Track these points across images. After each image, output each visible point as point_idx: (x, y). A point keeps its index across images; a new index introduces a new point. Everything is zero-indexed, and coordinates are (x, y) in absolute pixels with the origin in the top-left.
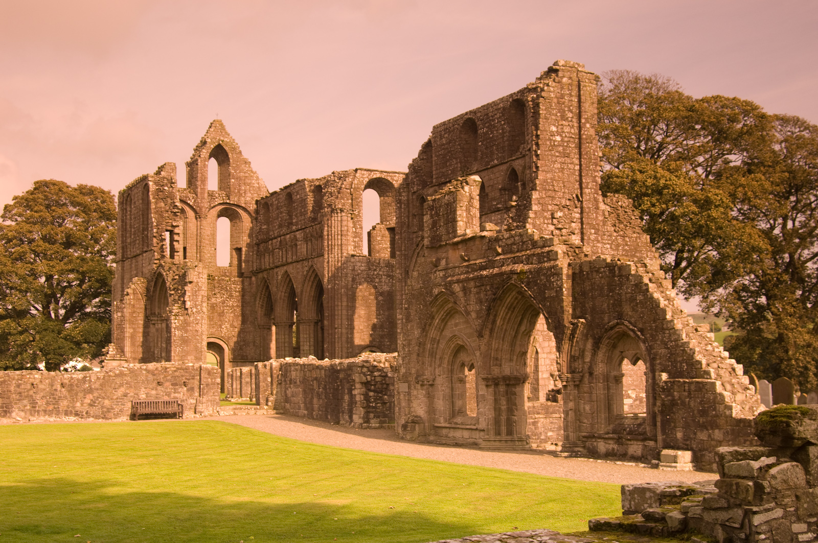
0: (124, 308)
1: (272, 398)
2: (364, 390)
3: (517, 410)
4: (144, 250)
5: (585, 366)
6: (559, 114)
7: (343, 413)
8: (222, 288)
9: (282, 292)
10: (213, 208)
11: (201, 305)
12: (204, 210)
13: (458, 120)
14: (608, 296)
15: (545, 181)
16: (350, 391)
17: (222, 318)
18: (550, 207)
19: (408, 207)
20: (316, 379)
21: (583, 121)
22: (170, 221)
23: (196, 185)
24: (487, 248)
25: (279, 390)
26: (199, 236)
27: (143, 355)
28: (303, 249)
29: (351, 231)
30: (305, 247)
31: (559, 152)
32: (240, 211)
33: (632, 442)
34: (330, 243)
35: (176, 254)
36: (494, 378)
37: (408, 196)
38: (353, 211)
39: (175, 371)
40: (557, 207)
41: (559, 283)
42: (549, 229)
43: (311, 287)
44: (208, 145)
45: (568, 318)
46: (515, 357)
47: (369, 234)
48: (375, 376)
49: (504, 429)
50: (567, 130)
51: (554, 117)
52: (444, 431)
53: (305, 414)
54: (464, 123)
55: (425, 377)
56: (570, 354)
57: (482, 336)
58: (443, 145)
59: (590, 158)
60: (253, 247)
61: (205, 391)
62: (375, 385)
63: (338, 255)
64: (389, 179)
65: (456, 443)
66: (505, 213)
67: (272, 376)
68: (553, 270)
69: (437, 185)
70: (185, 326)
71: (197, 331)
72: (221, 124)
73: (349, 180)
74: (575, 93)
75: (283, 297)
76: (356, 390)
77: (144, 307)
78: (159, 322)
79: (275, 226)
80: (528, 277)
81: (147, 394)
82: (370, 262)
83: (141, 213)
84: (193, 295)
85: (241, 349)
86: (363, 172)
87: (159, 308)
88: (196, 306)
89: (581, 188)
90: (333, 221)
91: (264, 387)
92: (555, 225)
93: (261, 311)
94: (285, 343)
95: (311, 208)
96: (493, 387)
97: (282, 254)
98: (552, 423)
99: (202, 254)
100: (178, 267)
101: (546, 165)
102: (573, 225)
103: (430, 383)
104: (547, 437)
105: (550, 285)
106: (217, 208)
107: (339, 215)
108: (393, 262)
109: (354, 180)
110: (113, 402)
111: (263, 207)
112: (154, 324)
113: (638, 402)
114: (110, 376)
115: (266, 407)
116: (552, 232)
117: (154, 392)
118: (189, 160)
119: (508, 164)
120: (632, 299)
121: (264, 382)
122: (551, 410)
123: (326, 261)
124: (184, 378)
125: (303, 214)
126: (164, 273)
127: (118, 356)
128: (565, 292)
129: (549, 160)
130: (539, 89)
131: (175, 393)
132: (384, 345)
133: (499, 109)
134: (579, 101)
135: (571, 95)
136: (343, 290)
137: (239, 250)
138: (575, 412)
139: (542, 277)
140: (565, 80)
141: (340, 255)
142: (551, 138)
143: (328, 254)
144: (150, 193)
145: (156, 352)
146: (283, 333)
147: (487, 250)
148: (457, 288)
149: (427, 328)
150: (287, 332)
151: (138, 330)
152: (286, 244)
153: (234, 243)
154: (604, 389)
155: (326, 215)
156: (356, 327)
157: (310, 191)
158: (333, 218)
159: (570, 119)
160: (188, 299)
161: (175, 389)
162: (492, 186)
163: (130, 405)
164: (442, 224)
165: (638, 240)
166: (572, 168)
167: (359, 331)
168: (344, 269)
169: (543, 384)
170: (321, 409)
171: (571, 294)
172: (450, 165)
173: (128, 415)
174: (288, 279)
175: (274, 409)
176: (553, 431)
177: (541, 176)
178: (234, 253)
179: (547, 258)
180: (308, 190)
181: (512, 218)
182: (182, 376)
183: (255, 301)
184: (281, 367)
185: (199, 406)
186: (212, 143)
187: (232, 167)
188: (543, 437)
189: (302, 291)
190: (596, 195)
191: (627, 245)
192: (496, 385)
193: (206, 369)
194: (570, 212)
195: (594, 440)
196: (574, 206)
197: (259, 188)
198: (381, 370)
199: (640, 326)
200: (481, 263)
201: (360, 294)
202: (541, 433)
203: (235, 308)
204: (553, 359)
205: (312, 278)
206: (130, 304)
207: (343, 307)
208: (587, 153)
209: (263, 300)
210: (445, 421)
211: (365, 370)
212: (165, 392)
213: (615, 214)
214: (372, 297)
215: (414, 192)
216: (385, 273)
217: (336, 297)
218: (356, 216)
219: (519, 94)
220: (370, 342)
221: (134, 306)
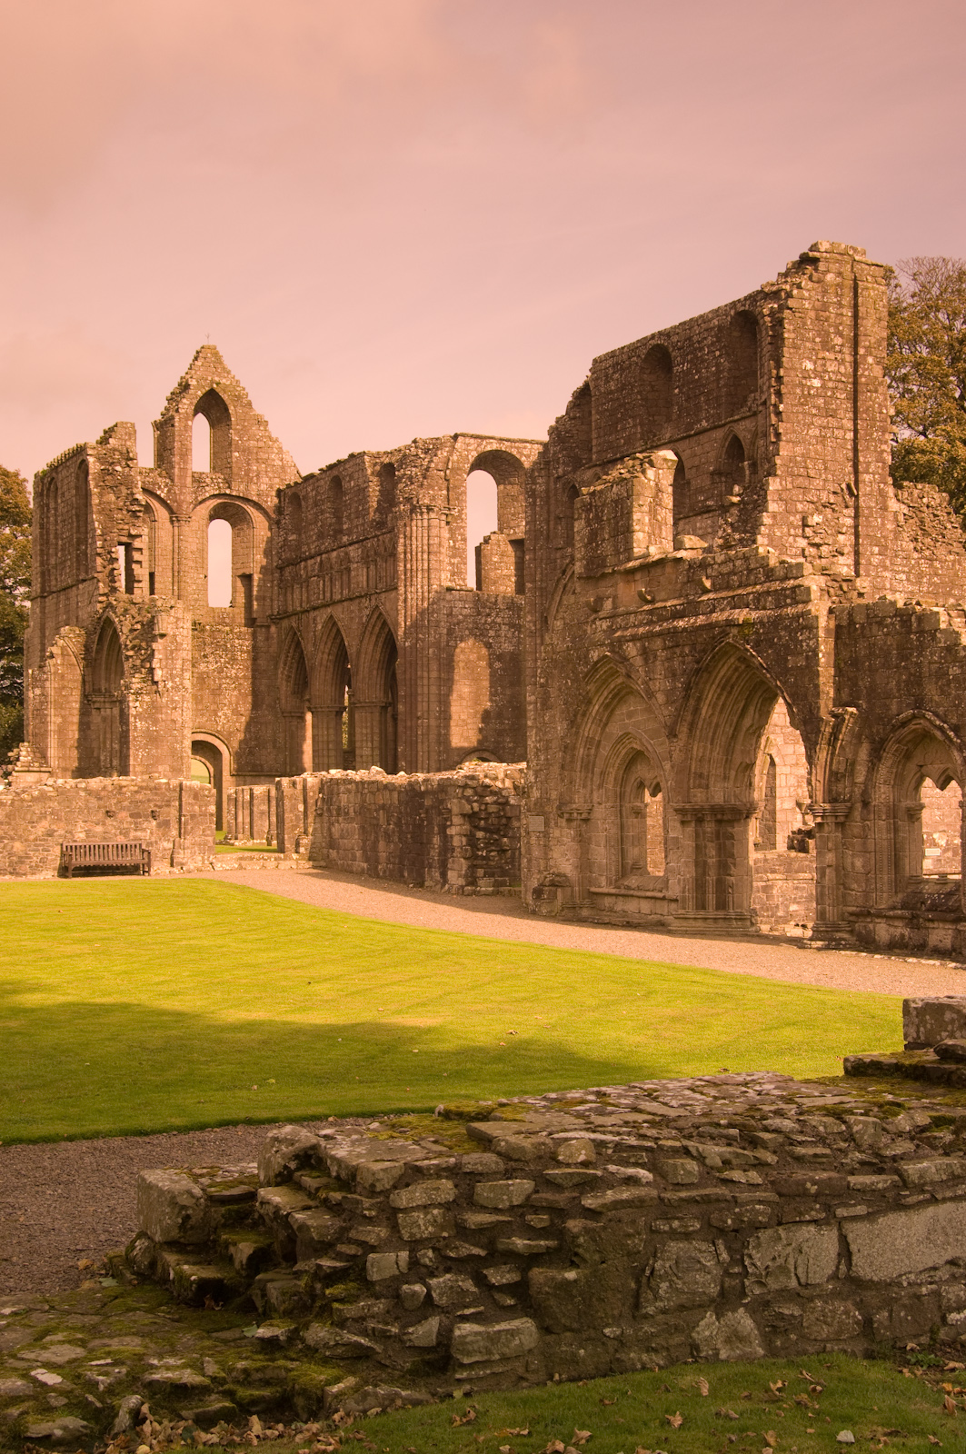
0: (47, 680)
1: (305, 841)
2: (467, 827)
3: (735, 865)
4: (81, 578)
5: (856, 789)
6: (818, 340)
7: (430, 867)
8: (218, 646)
9: (323, 653)
10: (201, 503)
11: (182, 678)
12: (185, 506)
13: (637, 348)
14: (897, 667)
15: (792, 459)
16: (443, 828)
17: (217, 699)
18: (800, 507)
19: (548, 503)
20: (383, 807)
21: (862, 351)
22: (126, 527)
23: (171, 463)
24: (685, 580)
25: (318, 825)
26: (177, 554)
27: (80, 764)
28: (360, 576)
29: (446, 545)
30: (365, 574)
31: (818, 408)
32: (250, 509)
33: (936, 925)
34: (409, 566)
35: (136, 585)
36: (695, 810)
37: (547, 483)
38: (449, 509)
39: (136, 792)
40: (811, 506)
41: (811, 643)
42: (798, 545)
43: (376, 644)
44: (191, 391)
45: (827, 706)
46: (733, 773)
47: (478, 550)
48: (487, 804)
49: (711, 898)
50: (832, 367)
51: (808, 345)
52: (607, 901)
53: (363, 869)
54: (648, 354)
55: (574, 806)
56: (830, 769)
57: (675, 736)
58: (611, 392)
59: (874, 419)
60: (272, 574)
61: (189, 827)
62: (486, 819)
63: (422, 587)
64: (514, 452)
65: (628, 922)
66: (719, 515)
67: (305, 802)
68: (801, 620)
69: (599, 465)
70: (152, 712)
71: (174, 721)
72: (216, 354)
73: (443, 454)
74: (847, 300)
75: (324, 662)
76: (453, 828)
77: (80, 678)
78: (107, 705)
79: (312, 536)
80: (757, 633)
81: (87, 832)
82: (479, 600)
83: (74, 512)
84: (167, 659)
85: (251, 753)
86: (467, 440)
87: (108, 680)
88: (172, 677)
89: (856, 472)
90: (414, 528)
91: (291, 820)
92: (808, 538)
93: (287, 686)
94: (328, 742)
95: (375, 504)
96: (693, 824)
97: (324, 585)
98: (797, 888)
99: (183, 584)
100: (139, 609)
101: (794, 432)
102: (841, 538)
103: (583, 816)
104: (787, 912)
105: (796, 646)
106: (208, 503)
107: (425, 516)
108: (521, 600)
109: (452, 455)
110: (29, 846)
111: (290, 502)
112: (99, 709)
113: (950, 854)
114: (23, 800)
115: (295, 856)
116: (803, 550)
117: (99, 829)
118: (159, 418)
119: (727, 427)
120: (941, 674)
121: (291, 811)
122: (796, 866)
123: (402, 598)
124: (152, 805)
125: (362, 514)
126: (116, 620)
127: (36, 764)
128: (823, 660)
129: (799, 422)
130: (783, 294)
131: (136, 830)
132: (504, 748)
133: (712, 329)
134: (856, 316)
135: (840, 305)
136: (431, 650)
137: (247, 579)
138: (837, 870)
139: (783, 633)
140: (830, 277)
141: (426, 588)
142: (804, 382)
143: (405, 586)
144: (90, 477)
145: (102, 758)
146: (325, 726)
147: (685, 583)
148: (631, 650)
149: (579, 720)
150: (332, 724)
151: (70, 719)
152: (332, 568)
153: (239, 565)
154: (888, 831)
155: (401, 517)
156: (455, 717)
157: (373, 473)
158: (414, 523)
159: (837, 348)
160: (158, 665)
161: (136, 823)
162: (697, 467)
163: (57, 850)
164: (607, 537)
165: (957, 567)
166: (840, 436)
167: (460, 723)
168: (433, 612)
169: (784, 819)
170: (392, 860)
171: (832, 662)
172: (624, 429)
173: (54, 869)
174: (334, 631)
175: (309, 860)
176: (798, 903)
177: (784, 450)
178: (239, 584)
179: (792, 598)
180: (369, 472)
181: (732, 525)
182: (149, 801)
183: (276, 668)
184: (323, 786)
185: (179, 853)
186: (199, 387)
187: (236, 429)
188: (780, 913)
189: (359, 653)
190: (882, 485)
191: (937, 575)
192: (700, 821)
193: (191, 788)
194: (836, 515)
195: (869, 920)
196: (843, 505)
197: (283, 467)
198: (498, 793)
199: (954, 721)
200: (675, 606)
201: (462, 657)
202: (777, 907)
203: (242, 681)
204: (802, 777)
205: (377, 629)
206: (56, 673)
207: (432, 681)
208: (868, 409)
209: (291, 668)
210: (610, 883)
211: (469, 792)
212: (119, 828)
213: (916, 519)
214: (483, 663)
215: (559, 478)
216: (506, 621)
217: (419, 662)
218: (456, 519)
219: (748, 302)
220: (479, 742)
221: (62, 676)
